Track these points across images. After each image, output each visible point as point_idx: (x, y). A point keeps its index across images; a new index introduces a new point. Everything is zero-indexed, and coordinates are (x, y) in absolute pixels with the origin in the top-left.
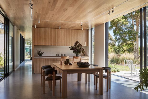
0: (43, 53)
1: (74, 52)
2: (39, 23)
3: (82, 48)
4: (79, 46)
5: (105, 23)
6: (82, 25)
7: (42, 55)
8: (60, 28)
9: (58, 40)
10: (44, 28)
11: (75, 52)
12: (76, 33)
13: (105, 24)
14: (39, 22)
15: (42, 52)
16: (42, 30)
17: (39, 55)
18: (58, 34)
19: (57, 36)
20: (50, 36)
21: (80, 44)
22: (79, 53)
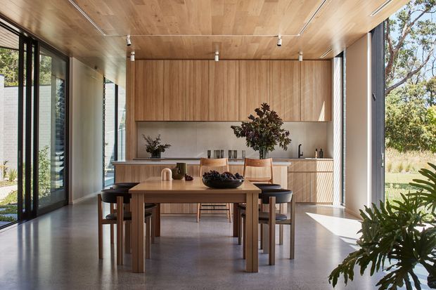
0: (167, 146)
1: (248, 145)
2: (129, 45)
3: (281, 128)
4: (271, 120)
5: (372, 32)
6: (280, 43)
7: (163, 155)
8: (217, 58)
9: (216, 102)
10: (167, 59)
11: (252, 143)
12: (283, 73)
13: (369, 35)
14: (130, 43)
15: (162, 143)
16: (162, 66)
17: (150, 155)
18: (216, 78)
19: (215, 86)
20: (190, 86)
21: (273, 113)
22: (267, 145)
